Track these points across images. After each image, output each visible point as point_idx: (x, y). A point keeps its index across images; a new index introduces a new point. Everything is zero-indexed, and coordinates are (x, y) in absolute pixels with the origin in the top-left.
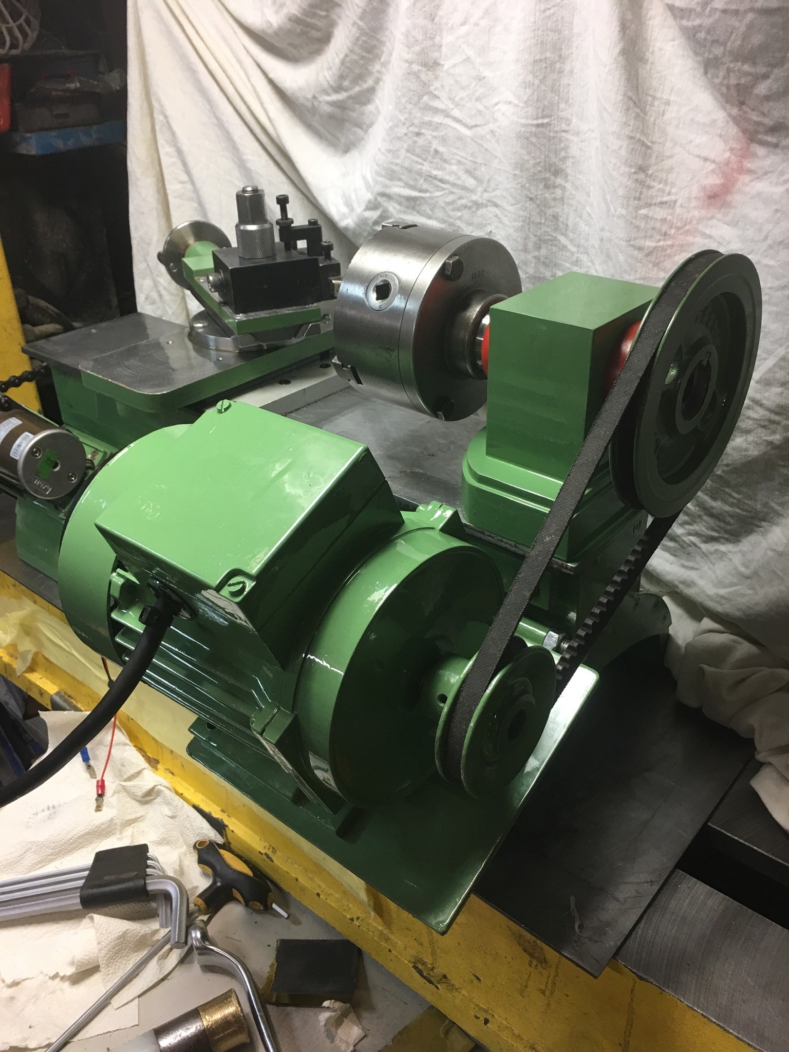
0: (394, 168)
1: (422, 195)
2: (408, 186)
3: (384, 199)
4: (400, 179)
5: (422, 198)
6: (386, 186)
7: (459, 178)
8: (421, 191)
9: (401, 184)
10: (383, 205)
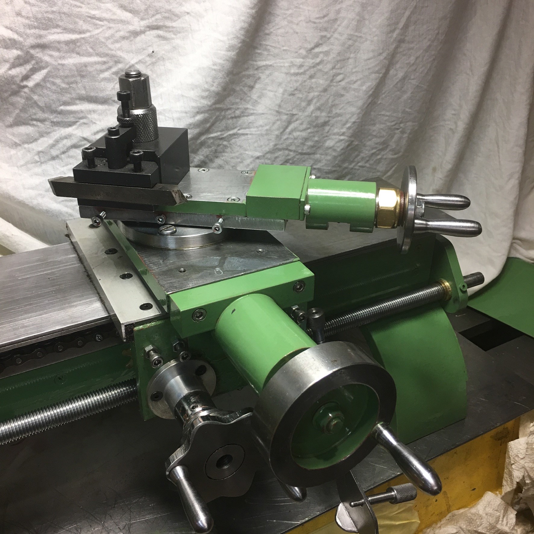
0: (51, 16)
1: (83, 36)
2: (66, 30)
3: (37, 50)
4: (57, 26)
5: (83, 38)
6: (40, 36)
7: (114, 14)
8: (80, 33)
9: (59, 30)
10: (37, 57)
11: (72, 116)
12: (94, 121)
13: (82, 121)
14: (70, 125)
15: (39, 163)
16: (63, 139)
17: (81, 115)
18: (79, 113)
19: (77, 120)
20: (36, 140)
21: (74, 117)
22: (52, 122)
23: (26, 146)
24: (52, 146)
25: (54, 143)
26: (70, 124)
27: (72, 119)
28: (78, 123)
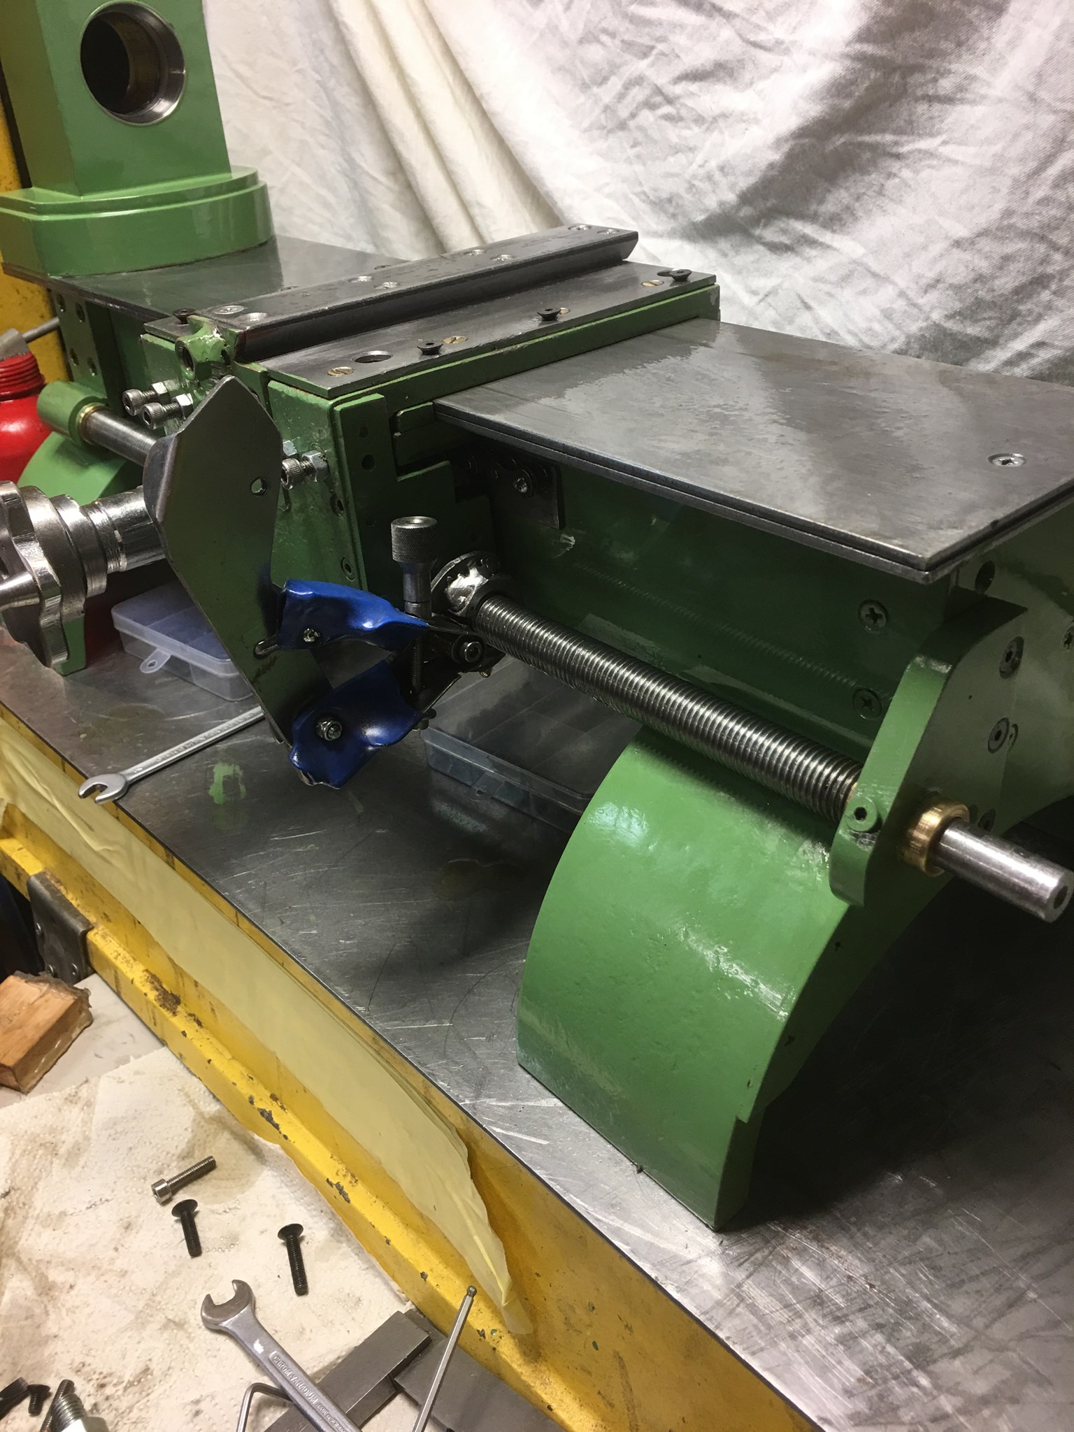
11: (647, 30)
12: (677, 51)
13: (661, 47)
14: (645, 55)
15: (605, 131)
16: (634, 85)
17: (659, 32)
18: (656, 26)
19: (653, 43)
20: (605, 80)
21: (648, 34)
22: (623, 41)
23: (595, 89)
24: (621, 97)
25: (623, 91)
26: (645, 52)
27: (646, 41)
28: (655, 52)
